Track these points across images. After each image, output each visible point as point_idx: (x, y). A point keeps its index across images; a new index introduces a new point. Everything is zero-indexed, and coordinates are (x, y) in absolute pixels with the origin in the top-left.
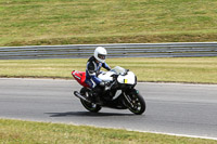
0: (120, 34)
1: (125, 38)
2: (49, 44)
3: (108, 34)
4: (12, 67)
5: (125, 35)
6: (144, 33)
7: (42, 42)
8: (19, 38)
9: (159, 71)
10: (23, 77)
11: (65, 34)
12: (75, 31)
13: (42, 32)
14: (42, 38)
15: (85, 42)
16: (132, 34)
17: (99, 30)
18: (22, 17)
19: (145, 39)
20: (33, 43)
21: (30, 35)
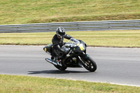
0: (106, 14)
1: (109, 17)
2: (58, 21)
3: (98, 14)
4: (31, 38)
5: (110, 14)
6: (123, 13)
7: (53, 20)
8: (37, 18)
9: (133, 39)
10: (38, 45)
11: (68, 14)
12: (75, 12)
13: (53, 13)
14: (52, 17)
15: (82, 20)
16: (114, 14)
17: (92, 11)
18: (39, 3)
19: (123, 17)
20: (47, 21)
21: (44, 16)
